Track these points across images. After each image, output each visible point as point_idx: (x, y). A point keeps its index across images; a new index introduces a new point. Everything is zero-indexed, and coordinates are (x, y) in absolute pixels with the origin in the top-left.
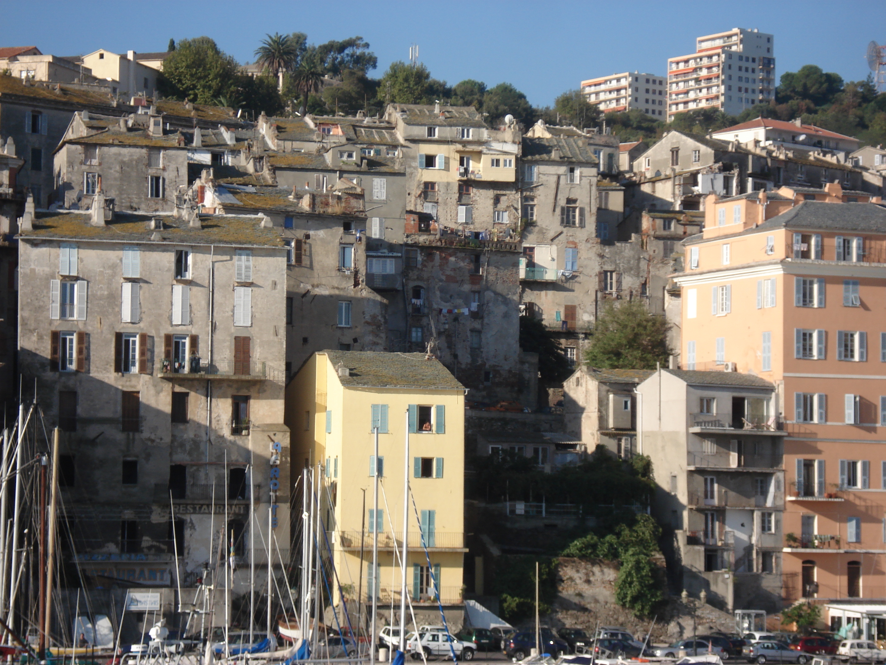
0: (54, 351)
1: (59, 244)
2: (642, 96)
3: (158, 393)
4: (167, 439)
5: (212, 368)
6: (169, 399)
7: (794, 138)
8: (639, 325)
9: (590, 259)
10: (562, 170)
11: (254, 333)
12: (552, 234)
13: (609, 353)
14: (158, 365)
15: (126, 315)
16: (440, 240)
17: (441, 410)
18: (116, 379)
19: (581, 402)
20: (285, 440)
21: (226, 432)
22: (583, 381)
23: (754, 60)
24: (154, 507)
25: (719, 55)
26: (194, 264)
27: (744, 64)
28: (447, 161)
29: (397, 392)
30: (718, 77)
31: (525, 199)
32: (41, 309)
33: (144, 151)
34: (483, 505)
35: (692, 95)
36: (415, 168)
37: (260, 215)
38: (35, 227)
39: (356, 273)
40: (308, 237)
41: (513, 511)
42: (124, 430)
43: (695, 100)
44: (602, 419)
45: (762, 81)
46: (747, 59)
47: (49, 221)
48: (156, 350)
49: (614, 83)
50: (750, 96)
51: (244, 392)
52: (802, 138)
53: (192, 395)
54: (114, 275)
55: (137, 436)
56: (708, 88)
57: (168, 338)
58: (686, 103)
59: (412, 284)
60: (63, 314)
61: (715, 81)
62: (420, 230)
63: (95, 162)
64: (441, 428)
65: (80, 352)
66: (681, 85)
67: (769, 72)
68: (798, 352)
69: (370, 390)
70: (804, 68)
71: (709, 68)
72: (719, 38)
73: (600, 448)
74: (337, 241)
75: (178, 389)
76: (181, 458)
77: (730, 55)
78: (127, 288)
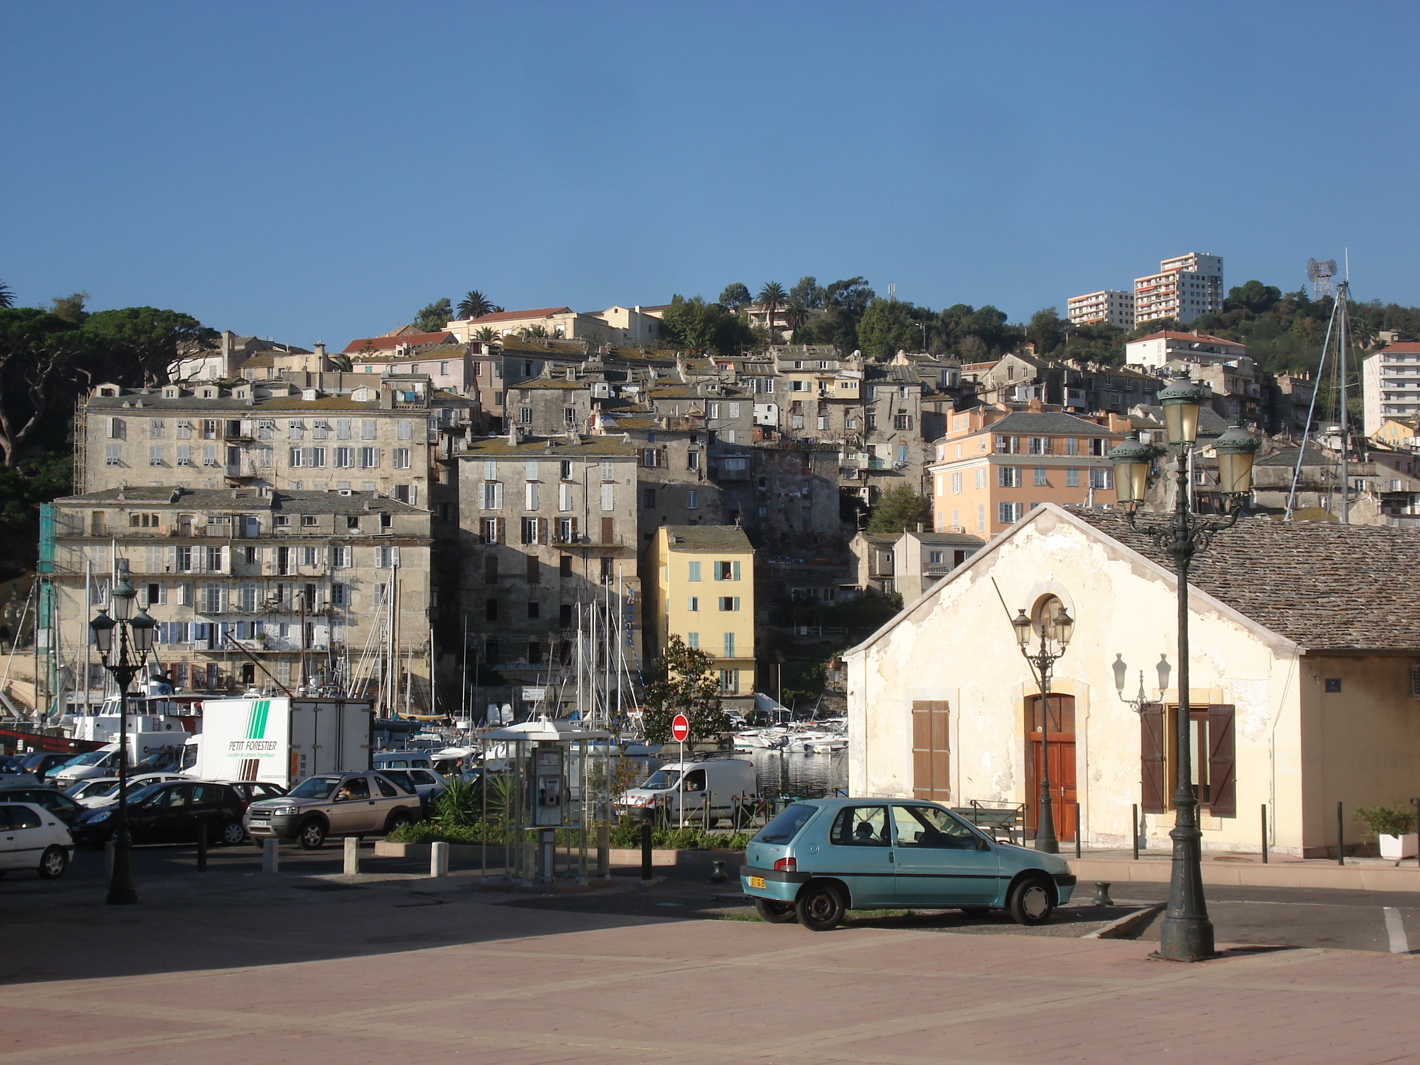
0: (482, 530)
1: (484, 459)
2: (1117, 308)
3: (551, 557)
4: (558, 588)
5: (586, 539)
6: (558, 561)
7: (1190, 345)
8: (906, 501)
9: (916, 453)
10: (895, 389)
11: (614, 515)
12: (888, 436)
13: (886, 522)
14: (550, 538)
15: (529, 506)
16: (778, 444)
17: (737, 564)
18: (523, 548)
19: (858, 554)
20: (637, 587)
21: (598, 582)
22: (860, 542)
23: (1203, 278)
24: (550, 634)
25: (1174, 275)
26: (573, 469)
27: (1195, 282)
28: (809, 385)
29: (707, 552)
30: (1174, 293)
31: (868, 411)
32: (473, 502)
33: (561, 391)
34: (777, 629)
35: (1154, 308)
36: (787, 391)
37: (625, 434)
38: (469, 448)
39: (700, 471)
40: (665, 447)
41: (799, 633)
42: (528, 582)
43: (1156, 312)
44: (871, 568)
45: (1211, 295)
46: (1198, 278)
47: (481, 444)
48: (549, 528)
49: (1094, 299)
50: (1201, 307)
51: (609, 555)
52: (1196, 345)
53: (574, 557)
54: (520, 479)
55: (537, 586)
56: (1166, 302)
57: (557, 520)
58: (1149, 314)
59: (758, 476)
60: (487, 506)
61: (1171, 296)
62: (764, 437)
63: (528, 400)
64: (738, 577)
65: (499, 531)
66: (1145, 299)
67: (1216, 288)
68: (1001, 518)
69: (687, 552)
70: (1248, 283)
71: (1167, 286)
72: (1178, 261)
73: (868, 587)
74: (686, 449)
75: (564, 554)
76: (567, 600)
77: (1183, 275)
78: (529, 486)
